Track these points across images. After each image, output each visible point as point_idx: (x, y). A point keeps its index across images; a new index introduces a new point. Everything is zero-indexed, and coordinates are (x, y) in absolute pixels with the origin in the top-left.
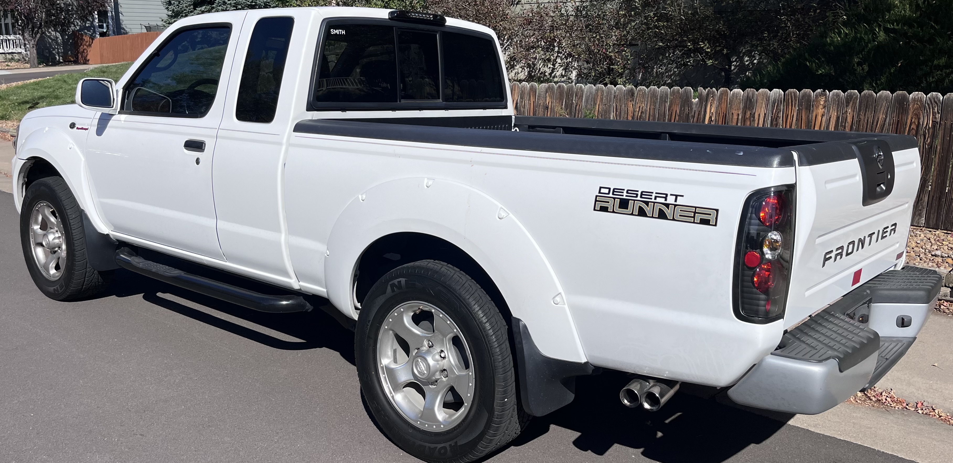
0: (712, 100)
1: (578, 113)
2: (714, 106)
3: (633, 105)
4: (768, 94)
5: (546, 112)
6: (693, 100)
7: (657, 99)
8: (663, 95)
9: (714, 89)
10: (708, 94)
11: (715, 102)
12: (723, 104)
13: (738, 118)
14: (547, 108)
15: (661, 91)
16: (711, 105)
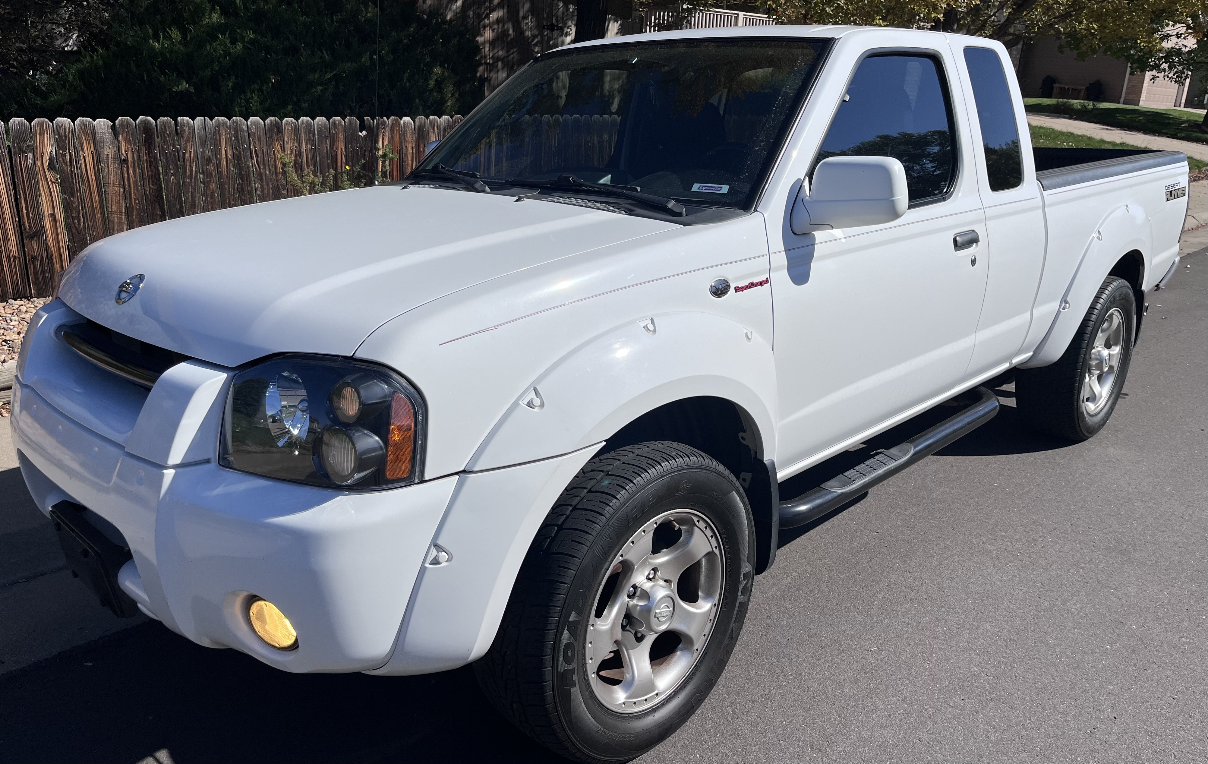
0: (383, 132)
1: (190, 165)
2: (386, 139)
3: (281, 146)
4: (439, 122)
5: (125, 169)
6: (360, 134)
7: (314, 135)
8: (321, 129)
9: (385, 118)
10: (378, 124)
11: (387, 134)
12: (395, 137)
13: (413, 152)
14: (125, 161)
15: (318, 124)
16: (383, 139)
